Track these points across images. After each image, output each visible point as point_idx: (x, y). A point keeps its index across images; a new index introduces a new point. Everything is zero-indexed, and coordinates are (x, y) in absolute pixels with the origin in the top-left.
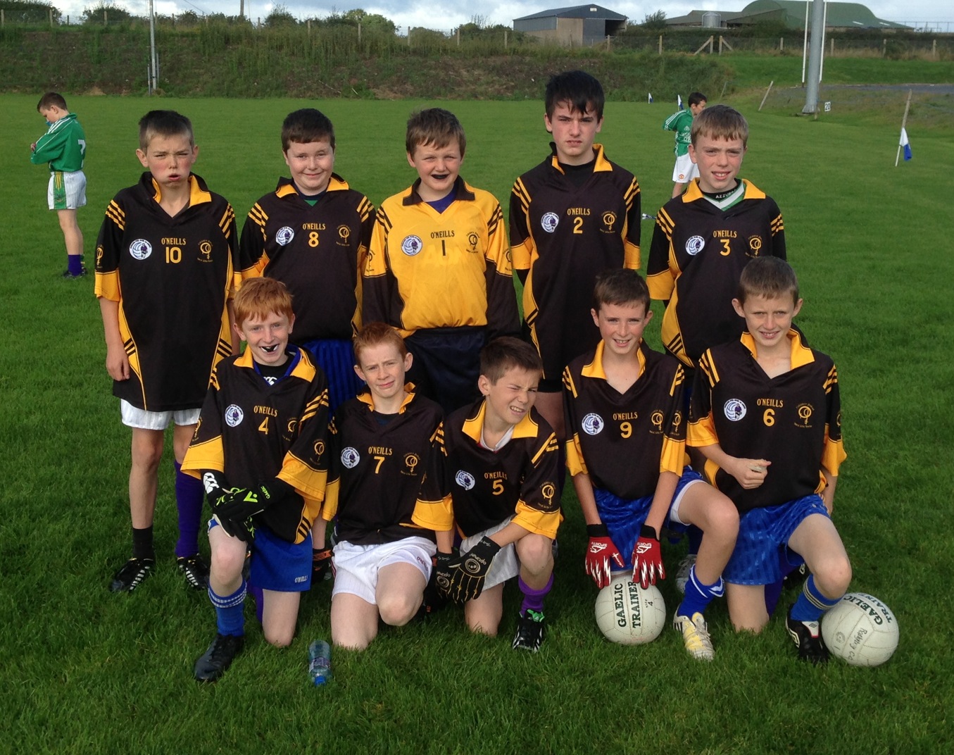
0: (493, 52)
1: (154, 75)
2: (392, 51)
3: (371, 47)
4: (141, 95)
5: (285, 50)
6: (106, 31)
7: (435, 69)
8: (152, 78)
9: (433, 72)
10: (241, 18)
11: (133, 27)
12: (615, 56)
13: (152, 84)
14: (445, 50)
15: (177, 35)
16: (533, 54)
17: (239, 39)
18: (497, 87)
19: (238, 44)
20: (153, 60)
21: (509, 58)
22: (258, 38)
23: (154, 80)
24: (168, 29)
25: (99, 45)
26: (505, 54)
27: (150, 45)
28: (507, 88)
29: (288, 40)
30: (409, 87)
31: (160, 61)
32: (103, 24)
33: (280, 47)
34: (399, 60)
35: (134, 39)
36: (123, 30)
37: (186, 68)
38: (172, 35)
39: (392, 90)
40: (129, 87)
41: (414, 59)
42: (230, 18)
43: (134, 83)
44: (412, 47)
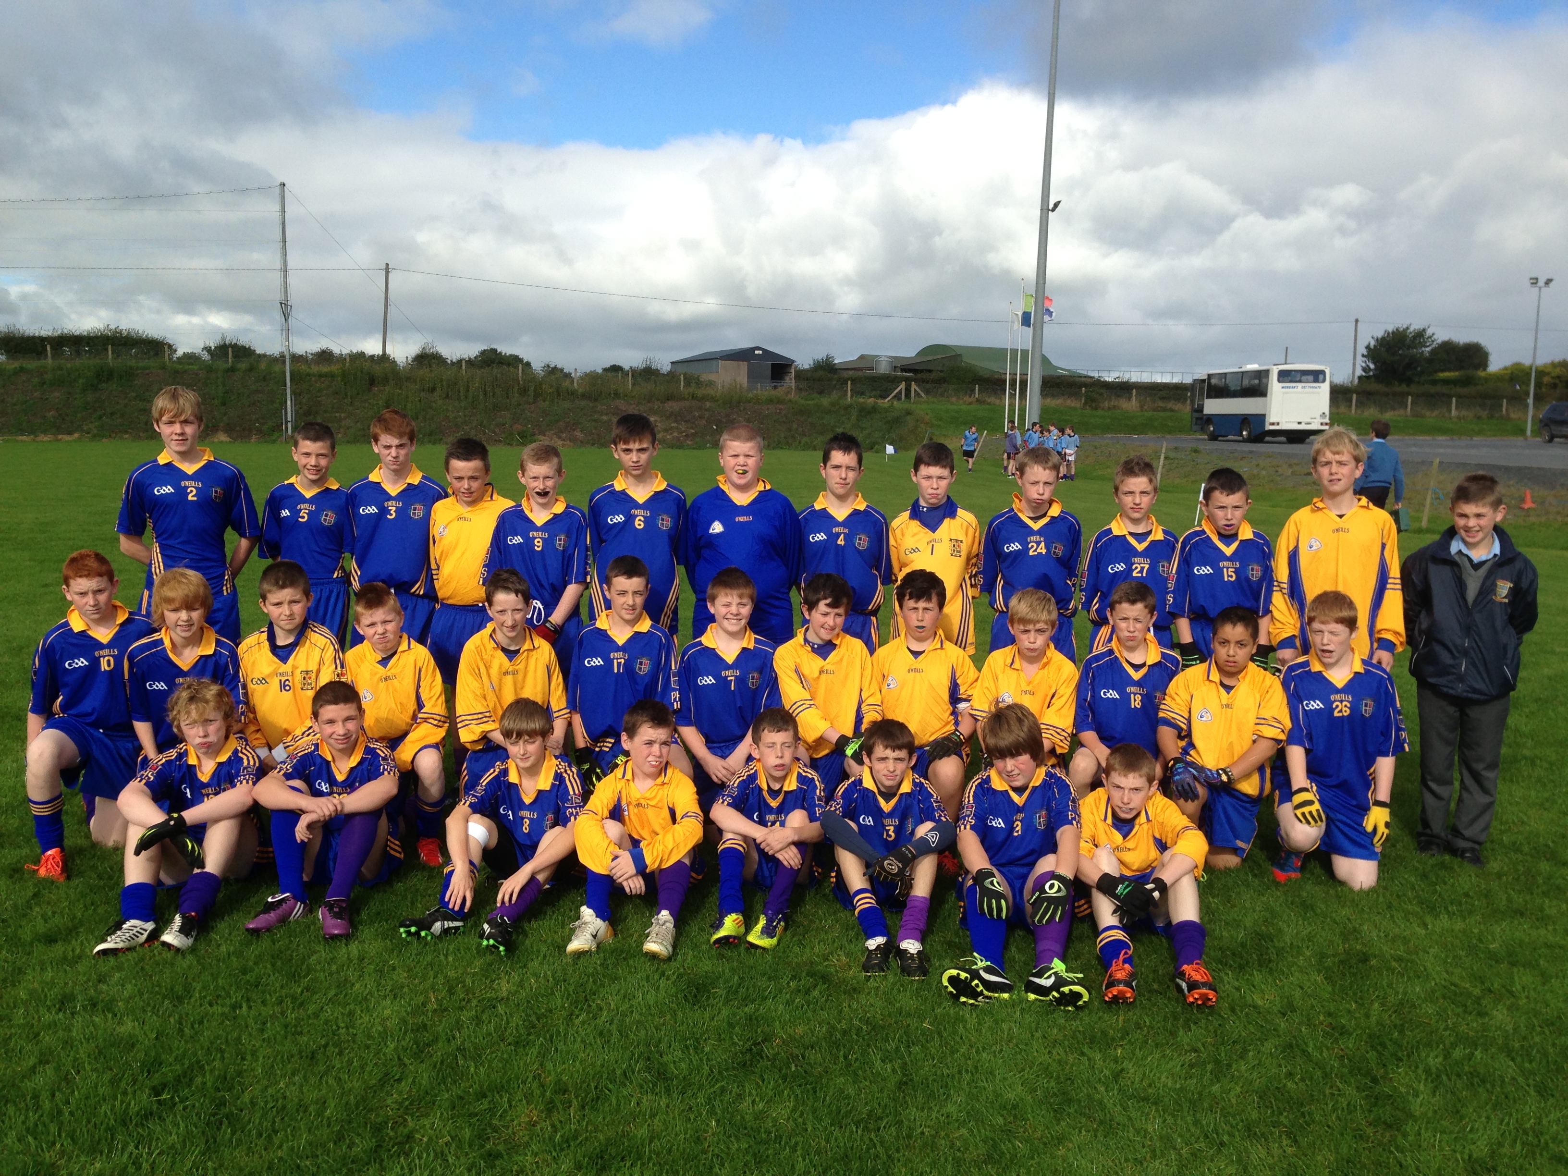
0: (669, 398)
1: (289, 419)
2: (559, 395)
3: (535, 391)
4: (274, 441)
5: (438, 392)
6: (232, 370)
7: (607, 414)
8: (287, 422)
9: (605, 418)
10: (384, 358)
11: (263, 366)
12: (802, 402)
13: (287, 428)
14: (617, 394)
15: (314, 375)
16: (713, 399)
17: (385, 380)
18: (675, 434)
19: (384, 385)
20: (289, 403)
21: (687, 403)
22: (408, 379)
23: (289, 425)
24: (304, 367)
25: (224, 385)
26: (684, 399)
27: (285, 385)
28: (687, 436)
29: (442, 381)
30: (578, 433)
31: (297, 403)
32: (227, 362)
33: (433, 390)
34: (567, 405)
35: (264, 379)
36: (251, 369)
37: (325, 412)
38: (308, 375)
39: (560, 438)
40: (260, 431)
41: (583, 403)
42: (373, 356)
43: (265, 428)
44: (581, 390)
